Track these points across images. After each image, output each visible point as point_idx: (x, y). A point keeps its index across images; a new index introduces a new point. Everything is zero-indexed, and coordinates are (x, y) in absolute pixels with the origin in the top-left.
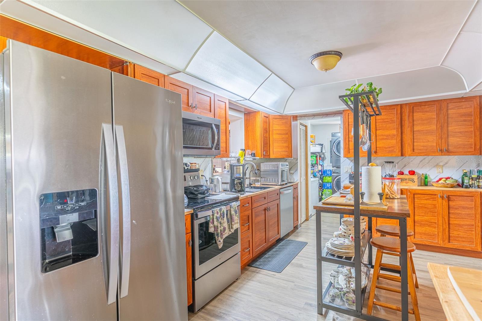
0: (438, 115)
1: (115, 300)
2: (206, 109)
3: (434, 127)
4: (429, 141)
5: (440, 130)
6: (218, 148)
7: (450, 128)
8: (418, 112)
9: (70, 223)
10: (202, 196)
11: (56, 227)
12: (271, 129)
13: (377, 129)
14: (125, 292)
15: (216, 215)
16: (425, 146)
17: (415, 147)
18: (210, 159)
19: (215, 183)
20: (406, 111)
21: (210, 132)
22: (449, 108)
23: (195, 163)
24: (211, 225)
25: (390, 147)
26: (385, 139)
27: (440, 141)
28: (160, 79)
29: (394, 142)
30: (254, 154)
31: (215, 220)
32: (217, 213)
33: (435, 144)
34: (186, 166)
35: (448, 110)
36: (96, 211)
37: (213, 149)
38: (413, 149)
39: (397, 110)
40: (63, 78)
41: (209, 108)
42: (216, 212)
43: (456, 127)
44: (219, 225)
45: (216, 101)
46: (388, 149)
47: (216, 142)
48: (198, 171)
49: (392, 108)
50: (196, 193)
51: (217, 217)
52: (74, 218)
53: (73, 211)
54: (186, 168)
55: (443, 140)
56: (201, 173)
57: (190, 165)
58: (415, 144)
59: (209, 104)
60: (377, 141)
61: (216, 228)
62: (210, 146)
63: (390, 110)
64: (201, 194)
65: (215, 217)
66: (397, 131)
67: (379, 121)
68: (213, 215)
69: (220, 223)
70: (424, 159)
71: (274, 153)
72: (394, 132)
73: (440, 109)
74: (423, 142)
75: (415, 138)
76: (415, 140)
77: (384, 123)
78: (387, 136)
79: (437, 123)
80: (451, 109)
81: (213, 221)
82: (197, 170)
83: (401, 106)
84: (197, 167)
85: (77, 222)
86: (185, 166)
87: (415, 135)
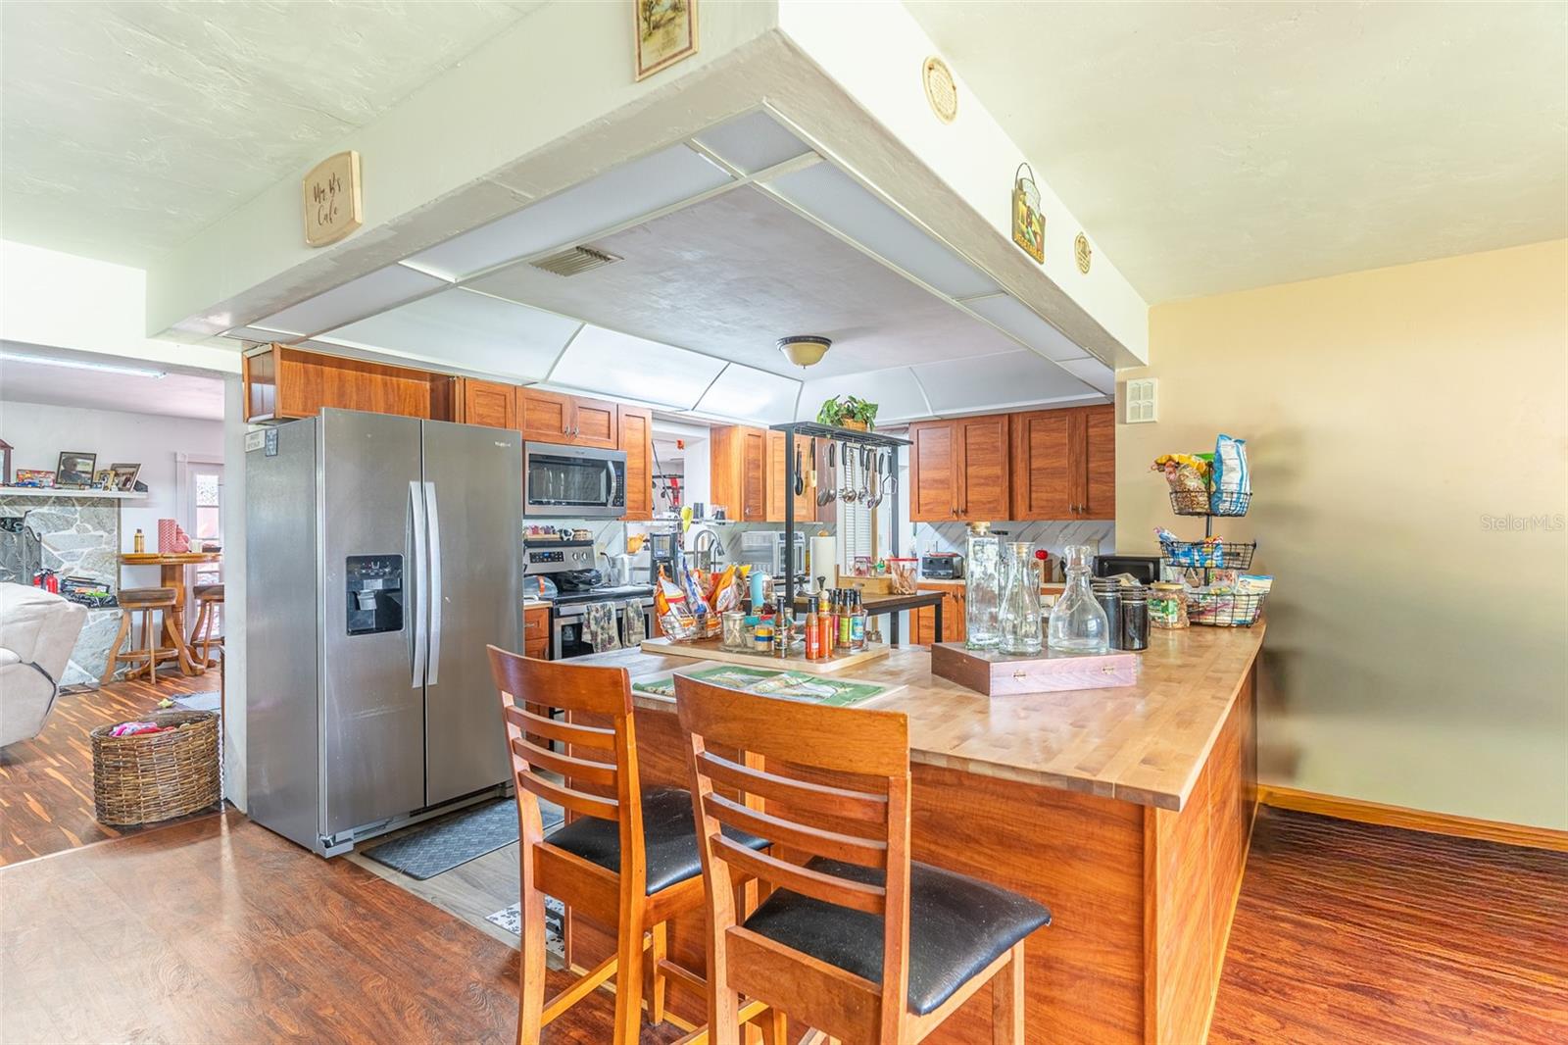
0: (1071, 440)
1: (421, 685)
2: (601, 435)
3: (1064, 462)
4: (1055, 490)
5: (1074, 468)
6: (619, 500)
7: (1091, 465)
8: (1040, 431)
9: (374, 592)
10: (587, 587)
11: (360, 594)
12: (769, 461)
13: (969, 463)
14: (432, 680)
15: (593, 614)
16: (1051, 501)
17: (1033, 503)
18: (623, 523)
19: (619, 566)
20: (1019, 426)
21: (603, 475)
22: (1091, 423)
23: (585, 531)
24: (585, 630)
25: (989, 502)
26: (982, 484)
27: (1074, 490)
28: (508, 395)
29: (999, 491)
30: (723, 513)
31: (592, 622)
32: (597, 611)
33: (1066, 497)
34: (566, 535)
35: (1087, 428)
36: (401, 580)
37: (609, 506)
38: (1030, 507)
39: (1002, 426)
40: (369, 436)
41: (605, 431)
42: (594, 609)
43: (1101, 463)
44: (599, 631)
45: (622, 416)
46: (988, 506)
47: (613, 491)
48: (590, 545)
49: (993, 421)
50: (575, 581)
51: (596, 618)
52: (379, 585)
53: (377, 576)
54: (565, 538)
55: (1079, 489)
56: (596, 549)
57: (573, 533)
58: (1034, 495)
59: (607, 425)
60: (969, 488)
61: (594, 635)
62: (603, 499)
63: (991, 426)
64: (584, 582)
65: (591, 617)
66: (1003, 469)
67: (973, 447)
68: (589, 613)
69: (602, 628)
70: (1066, 527)
71: (776, 511)
72: (997, 470)
73: (1074, 427)
74: (1047, 492)
75: (1033, 483)
76: (1033, 488)
77: (980, 452)
78: (986, 478)
79: (1069, 454)
80: (1094, 426)
81: (589, 622)
82: (589, 543)
83: (1011, 417)
84: (589, 537)
85: (382, 591)
86: (563, 535)
87: (1033, 478)
